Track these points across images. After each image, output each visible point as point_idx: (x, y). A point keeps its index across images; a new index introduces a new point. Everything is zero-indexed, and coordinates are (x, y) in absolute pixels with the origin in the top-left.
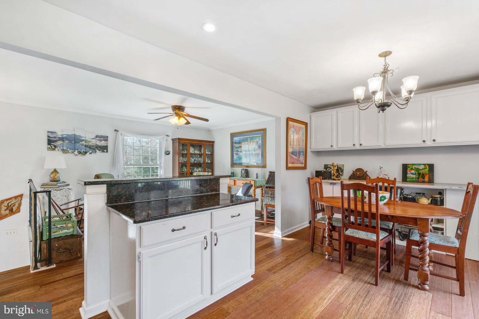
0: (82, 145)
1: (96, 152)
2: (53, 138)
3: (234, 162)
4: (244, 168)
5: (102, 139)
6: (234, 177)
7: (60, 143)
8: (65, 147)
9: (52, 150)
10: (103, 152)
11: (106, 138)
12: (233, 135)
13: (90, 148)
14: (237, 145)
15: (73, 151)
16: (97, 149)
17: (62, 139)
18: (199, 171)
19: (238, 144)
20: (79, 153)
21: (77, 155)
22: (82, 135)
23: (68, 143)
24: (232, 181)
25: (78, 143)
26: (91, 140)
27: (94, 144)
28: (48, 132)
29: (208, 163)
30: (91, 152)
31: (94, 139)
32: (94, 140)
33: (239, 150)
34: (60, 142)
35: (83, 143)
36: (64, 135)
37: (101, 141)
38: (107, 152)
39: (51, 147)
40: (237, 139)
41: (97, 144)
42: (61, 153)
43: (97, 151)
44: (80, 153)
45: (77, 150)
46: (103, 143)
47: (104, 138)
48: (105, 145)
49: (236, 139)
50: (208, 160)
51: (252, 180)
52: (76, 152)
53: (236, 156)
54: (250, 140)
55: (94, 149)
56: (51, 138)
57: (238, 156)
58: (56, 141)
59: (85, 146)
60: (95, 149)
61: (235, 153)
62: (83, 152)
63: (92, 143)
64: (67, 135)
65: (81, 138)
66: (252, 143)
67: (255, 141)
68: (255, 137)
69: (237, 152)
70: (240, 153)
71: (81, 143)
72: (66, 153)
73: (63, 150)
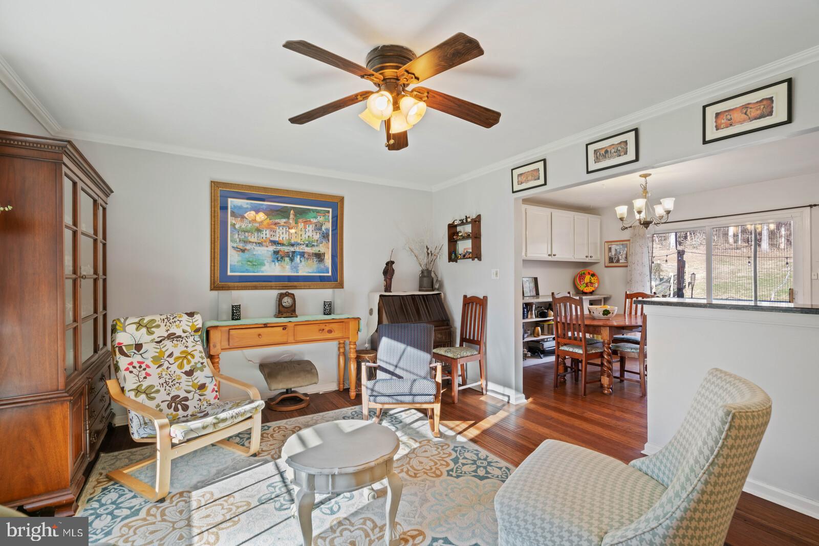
12: (222, 190)
14: (246, 224)
33: (253, 239)
54: (295, 215)
61: (235, 245)
66: (302, 224)
67: (312, 220)
68: (312, 212)
69: (241, 245)
70: (256, 248)
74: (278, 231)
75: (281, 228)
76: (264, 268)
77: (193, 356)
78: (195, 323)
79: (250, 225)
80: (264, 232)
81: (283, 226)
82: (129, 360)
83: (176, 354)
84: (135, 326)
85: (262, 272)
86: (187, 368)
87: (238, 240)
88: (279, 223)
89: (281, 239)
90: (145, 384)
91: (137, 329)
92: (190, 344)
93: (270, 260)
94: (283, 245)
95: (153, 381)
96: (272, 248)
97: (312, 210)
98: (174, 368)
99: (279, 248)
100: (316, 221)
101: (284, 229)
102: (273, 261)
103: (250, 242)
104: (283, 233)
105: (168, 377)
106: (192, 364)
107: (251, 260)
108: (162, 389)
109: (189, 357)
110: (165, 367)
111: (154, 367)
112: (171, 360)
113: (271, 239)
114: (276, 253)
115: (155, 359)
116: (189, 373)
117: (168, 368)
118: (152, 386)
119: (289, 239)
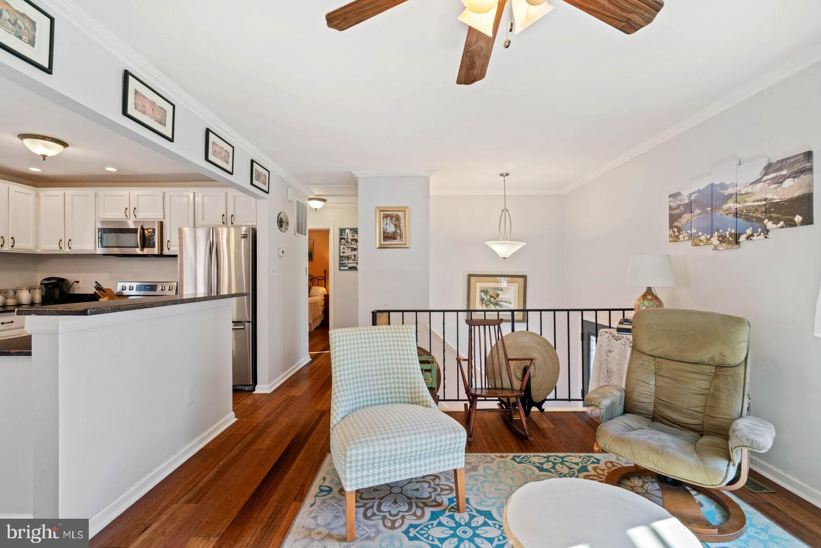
0: (728, 212)
1: (766, 231)
2: (676, 209)
7: (686, 220)
8: (694, 229)
9: (676, 241)
10: (794, 224)
13: (748, 218)
15: (709, 236)
16: (770, 219)
17: (689, 208)
20: (720, 241)
21: (715, 248)
22: (727, 182)
23: (700, 214)
25: (720, 207)
26: (749, 189)
27: (761, 201)
28: (671, 196)
30: (749, 232)
31: (758, 181)
32: (760, 185)
34: (687, 216)
35: (731, 205)
36: (694, 193)
37: (781, 181)
38: (809, 221)
39: (674, 231)
41: (769, 196)
42: (689, 244)
43: (769, 225)
44: (722, 239)
45: (718, 231)
47: (796, 163)
48: (801, 193)
52: (715, 241)
55: (760, 220)
56: (674, 209)
58: (680, 216)
59: (736, 214)
60: (763, 217)
62: (731, 234)
63: (753, 198)
64: (699, 191)
65: (723, 191)
71: (725, 207)
72: (696, 245)
73: (691, 236)
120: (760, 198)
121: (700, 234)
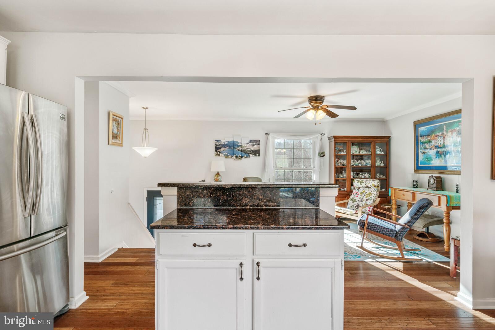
0: (239, 150)
1: (249, 156)
2: (218, 145)
3: (420, 165)
4: (434, 175)
5: (255, 143)
6: (417, 188)
9: (218, 156)
10: (256, 156)
11: (258, 143)
12: (417, 124)
13: (245, 153)
14: (425, 139)
15: (232, 156)
16: (251, 154)
17: (224, 146)
18: (365, 177)
19: (425, 137)
21: (235, 160)
22: (239, 141)
23: (229, 149)
24: (410, 193)
25: (236, 148)
26: (245, 145)
28: (216, 140)
29: (380, 167)
30: (245, 156)
31: (248, 144)
32: (248, 145)
33: (428, 146)
34: (223, 149)
36: (226, 142)
37: (254, 145)
38: (259, 156)
39: (217, 153)
40: (425, 130)
41: (251, 148)
42: (224, 157)
43: (251, 155)
44: (237, 157)
46: (255, 148)
47: (256, 142)
48: (257, 149)
49: (422, 129)
50: (381, 163)
51: (443, 195)
52: (234, 157)
53: (423, 156)
54: (446, 128)
55: (248, 153)
56: (217, 145)
57: (425, 156)
58: (220, 148)
59: (241, 151)
61: (421, 151)
62: (240, 156)
63: (247, 148)
64: (228, 142)
65: (237, 144)
66: (450, 133)
67: (456, 129)
68: (455, 123)
69: (423, 150)
70: (429, 151)
71: (238, 148)
72: (227, 158)
73: (225, 155)
74: (438, 140)
75: (439, 138)
76: (432, 162)
77: (371, 195)
78: (374, 184)
79: (427, 139)
80: (432, 142)
81: (441, 136)
82: (355, 191)
83: (367, 193)
84: (357, 181)
85: (432, 164)
86: (368, 198)
87: (422, 148)
88: (438, 135)
89: (440, 144)
90: (354, 199)
91: (358, 182)
92: (373, 191)
93: (435, 157)
94: (441, 147)
95: (357, 199)
96: (435, 150)
97: (455, 122)
98: (365, 197)
99: (439, 150)
100: (458, 128)
101: (441, 138)
102: (436, 158)
103: (427, 148)
104: (440, 141)
105: (362, 199)
106: (370, 197)
107: (427, 157)
108: (357, 201)
109: (370, 195)
110: (362, 196)
111: (360, 195)
112: (365, 194)
113: (435, 145)
114: (437, 152)
115: (362, 193)
116: (367, 200)
117: (363, 196)
118: (355, 200)
119: (444, 143)
120: (248, 148)
121: (229, 155)
